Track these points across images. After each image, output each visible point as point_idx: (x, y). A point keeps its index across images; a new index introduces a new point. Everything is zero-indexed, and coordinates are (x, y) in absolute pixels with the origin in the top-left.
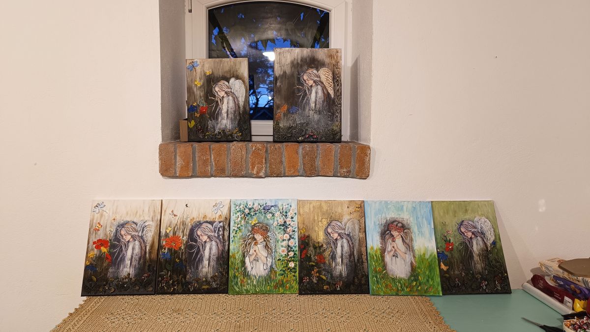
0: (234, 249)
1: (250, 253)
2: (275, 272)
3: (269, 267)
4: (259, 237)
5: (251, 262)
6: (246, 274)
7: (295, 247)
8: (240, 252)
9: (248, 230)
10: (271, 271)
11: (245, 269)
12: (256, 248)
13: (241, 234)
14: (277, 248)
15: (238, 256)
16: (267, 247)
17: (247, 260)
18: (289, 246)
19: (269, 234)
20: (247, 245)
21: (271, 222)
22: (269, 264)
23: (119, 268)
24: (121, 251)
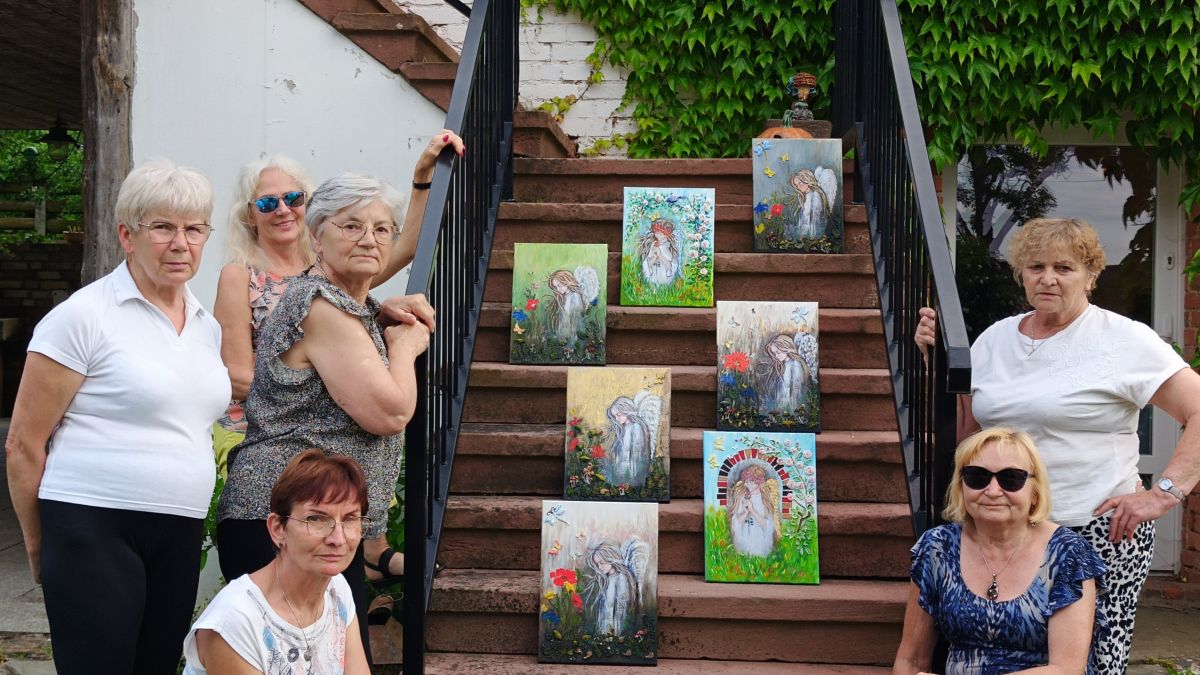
0: (628, 250)
1: (650, 255)
2: (682, 280)
3: (673, 273)
4: (660, 236)
5: (650, 267)
6: (643, 281)
7: (710, 250)
8: (636, 255)
9: (647, 227)
10: (676, 279)
11: (642, 275)
12: (657, 249)
13: (637, 232)
14: (685, 251)
15: (634, 259)
16: (671, 248)
17: (645, 264)
18: (701, 249)
19: (674, 232)
20: (645, 246)
21: (678, 217)
22: (674, 270)
23: (596, 619)
24: (596, 590)
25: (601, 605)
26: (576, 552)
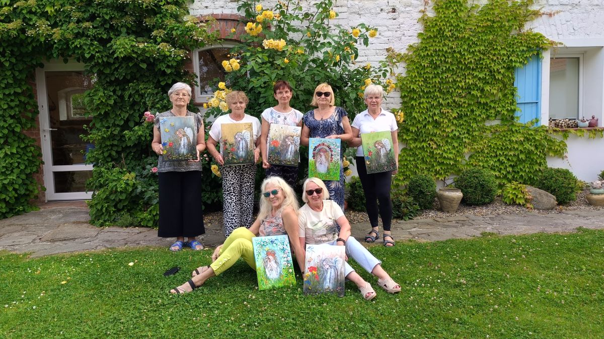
1: (268, 266)
4: (271, 257)
5: (269, 271)
7: (291, 261)
10: (280, 275)
11: (266, 275)
12: (270, 263)
16: (276, 262)
17: (267, 270)
18: (287, 261)
19: (276, 255)
20: (265, 263)
22: (279, 272)
23: (323, 283)
24: (324, 273)
25: (325, 279)
26: (317, 260)
